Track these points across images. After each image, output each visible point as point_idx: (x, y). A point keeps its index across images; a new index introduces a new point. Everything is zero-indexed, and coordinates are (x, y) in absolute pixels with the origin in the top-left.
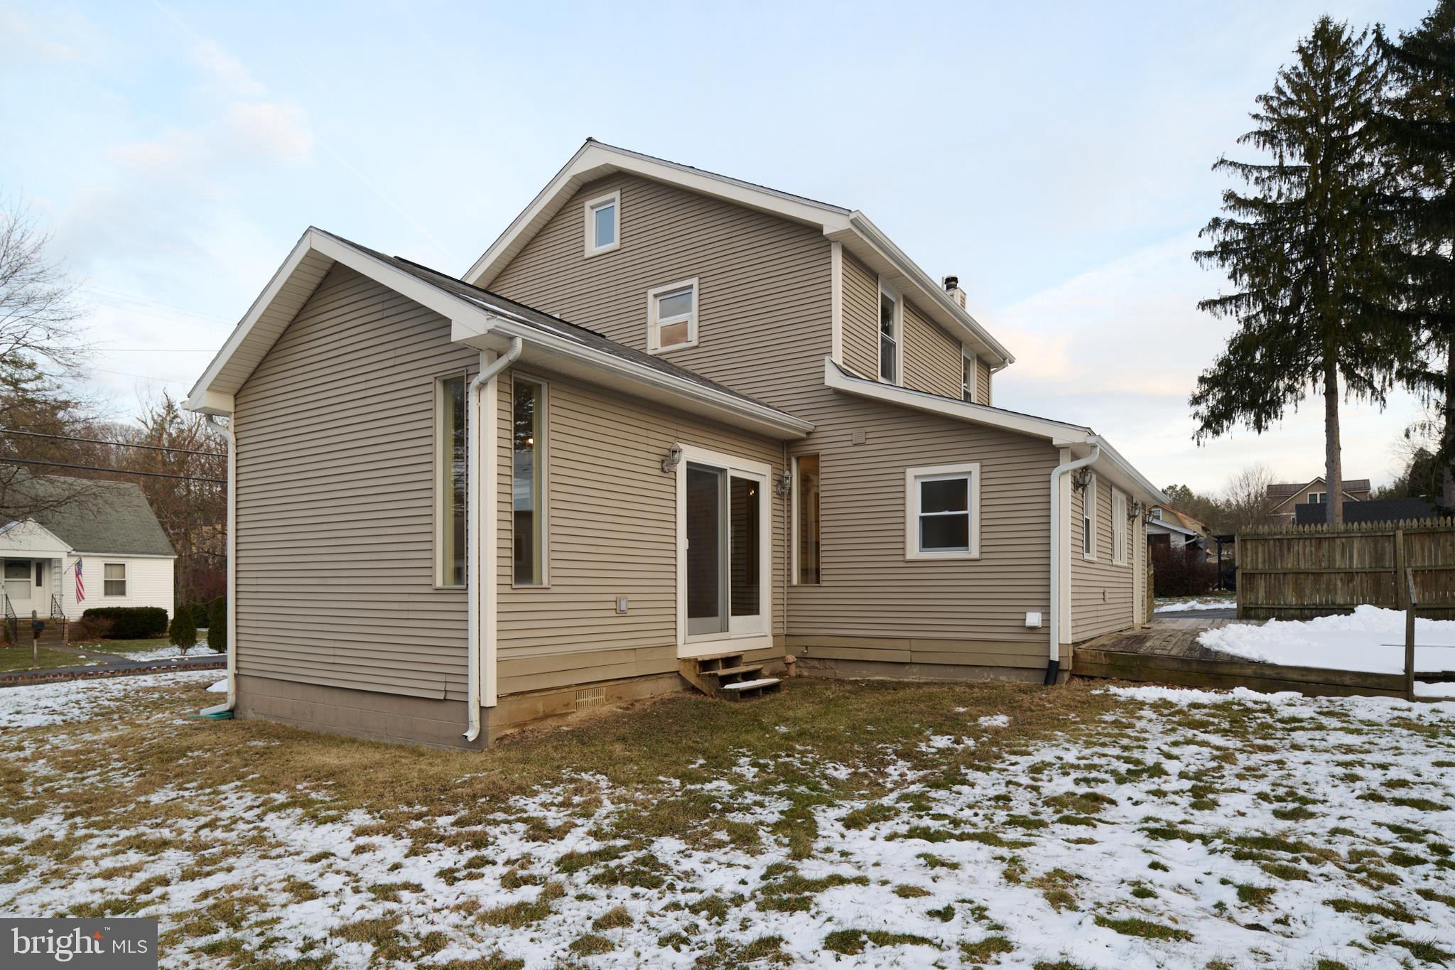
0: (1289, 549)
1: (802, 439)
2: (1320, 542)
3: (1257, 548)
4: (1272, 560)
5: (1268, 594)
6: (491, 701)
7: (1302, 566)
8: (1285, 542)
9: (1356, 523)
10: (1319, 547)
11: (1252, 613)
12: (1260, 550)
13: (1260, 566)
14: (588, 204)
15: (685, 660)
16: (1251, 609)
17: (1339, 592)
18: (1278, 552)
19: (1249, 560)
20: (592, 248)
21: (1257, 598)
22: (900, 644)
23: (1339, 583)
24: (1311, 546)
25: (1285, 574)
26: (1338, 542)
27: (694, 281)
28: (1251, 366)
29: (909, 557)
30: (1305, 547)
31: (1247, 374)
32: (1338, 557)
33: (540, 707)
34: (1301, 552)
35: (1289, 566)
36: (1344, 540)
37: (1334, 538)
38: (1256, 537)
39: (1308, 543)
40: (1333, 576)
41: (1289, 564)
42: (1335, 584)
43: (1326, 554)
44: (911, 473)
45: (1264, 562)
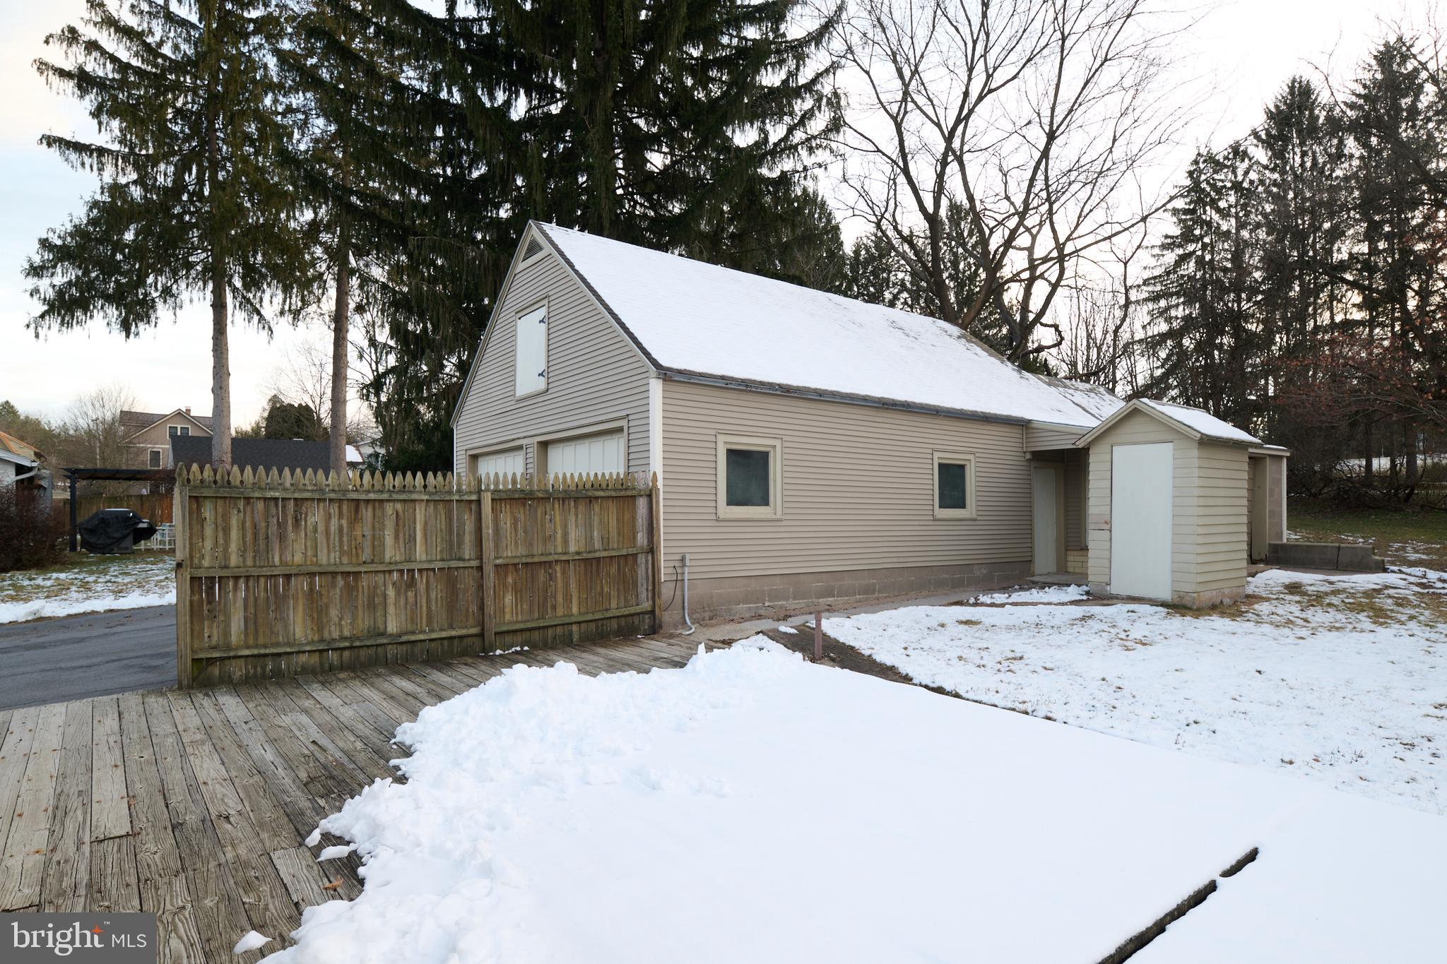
0: (297, 521)
2: (357, 510)
3: (226, 517)
4: (262, 547)
5: (252, 623)
7: (323, 558)
8: (291, 504)
9: (419, 474)
10: (355, 518)
11: (216, 671)
12: (234, 522)
13: (234, 560)
16: (211, 661)
17: (391, 610)
18: (273, 529)
19: (208, 544)
21: (226, 633)
23: (391, 592)
24: (341, 516)
25: (288, 577)
26: (389, 508)
28: (119, 246)
30: (328, 518)
31: (114, 255)
32: (389, 540)
34: (321, 528)
35: (298, 558)
36: (399, 506)
37: (382, 501)
38: (224, 492)
39: (334, 510)
40: (380, 578)
41: (297, 553)
42: (385, 596)
43: (368, 533)
45: (243, 552)
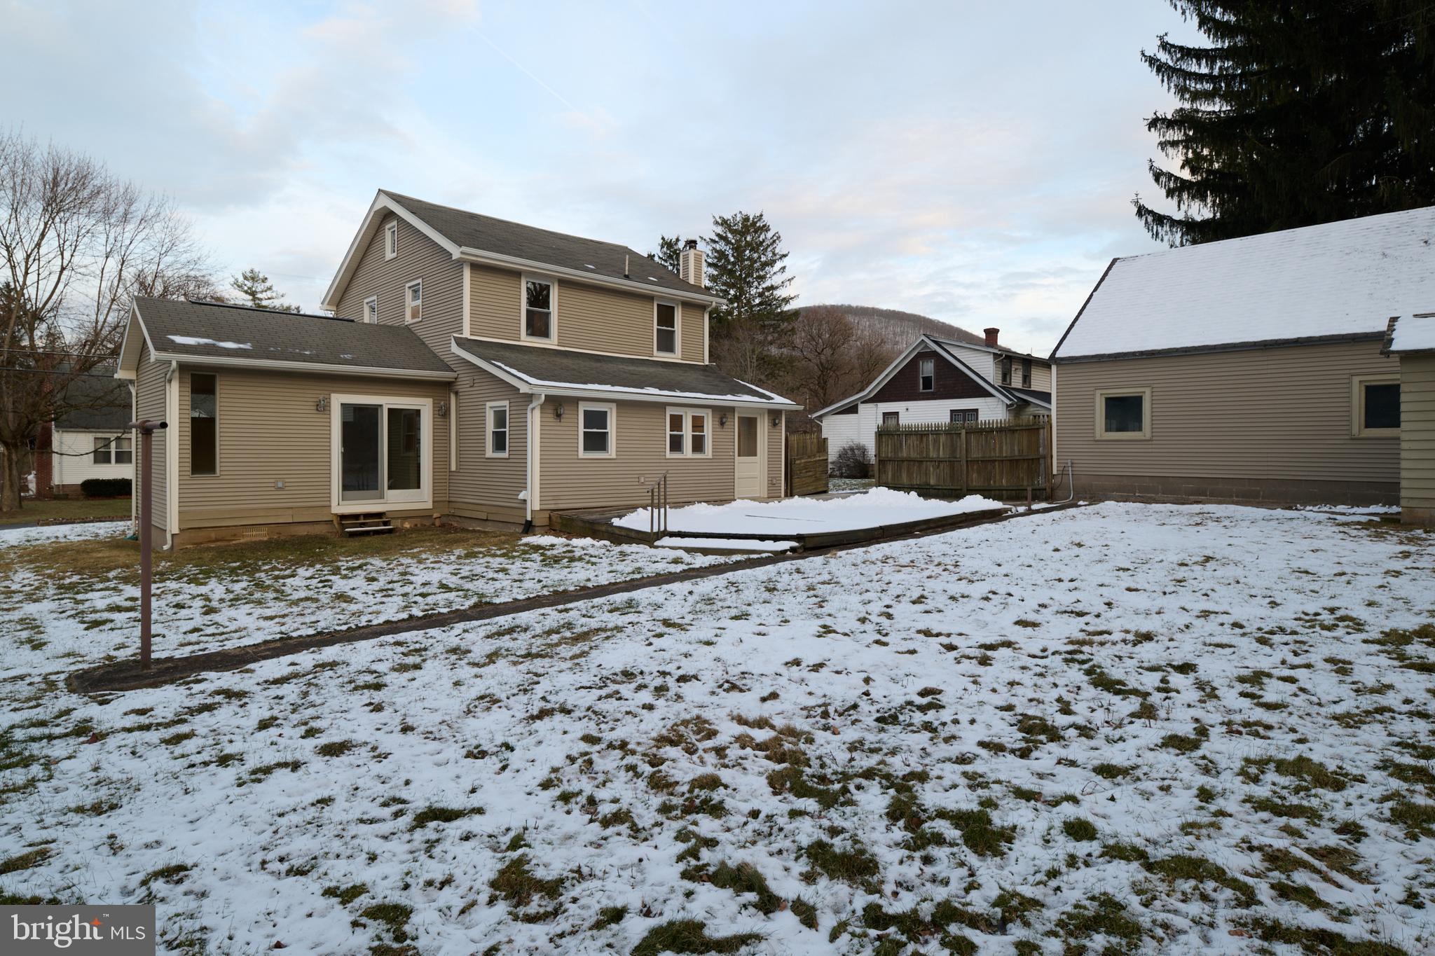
0: (905, 442)
1: (452, 382)
2: (922, 438)
3: (888, 441)
4: (896, 450)
5: (893, 476)
6: (176, 531)
7: (912, 455)
8: (903, 437)
10: (921, 441)
12: (890, 443)
14: (387, 227)
15: (336, 515)
17: (931, 476)
18: (899, 444)
19: (884, 449)
20: (389, 255)
21: (887, 479)
22: (484, 508)
23: (932, 469)
25: (903, 461)
26: (931, 437)
27: (420, 281)
29: (487, 456)
30: (913, 441)
32: (931, 449)
33: (213, 535)
34: (911, 444)
36: (935, 436)
37: (929, 435)
38: (888, 433)
39: (915, 438)
41: (905, 453)
42: (930, 470)
43: (925, 447)
44: (489, 404)
45: (892, 451)
